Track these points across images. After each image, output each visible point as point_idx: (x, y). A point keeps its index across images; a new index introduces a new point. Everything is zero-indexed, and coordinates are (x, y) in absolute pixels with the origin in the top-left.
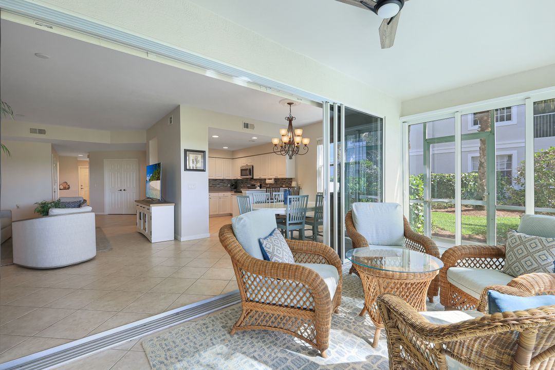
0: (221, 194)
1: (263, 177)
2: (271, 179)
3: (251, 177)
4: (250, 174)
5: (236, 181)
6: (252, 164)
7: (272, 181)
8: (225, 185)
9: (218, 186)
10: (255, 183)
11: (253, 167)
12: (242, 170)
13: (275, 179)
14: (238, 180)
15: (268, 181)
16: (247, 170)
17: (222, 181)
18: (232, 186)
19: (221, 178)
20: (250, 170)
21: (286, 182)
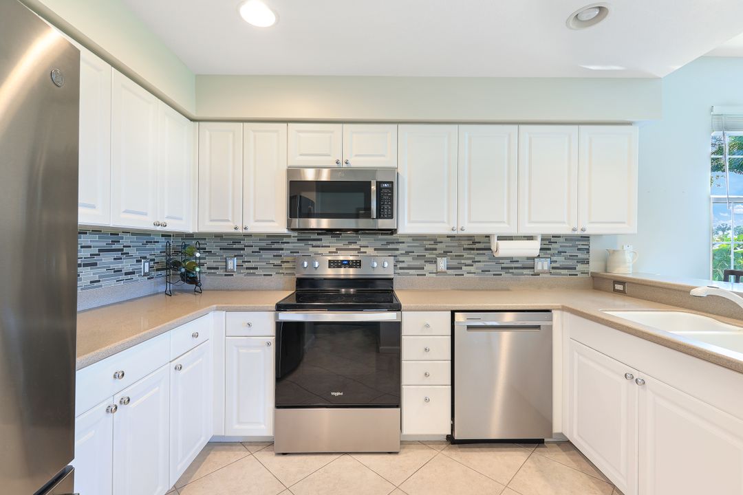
1: (472, 229)
15: (505, 249)
21: (552, 252)
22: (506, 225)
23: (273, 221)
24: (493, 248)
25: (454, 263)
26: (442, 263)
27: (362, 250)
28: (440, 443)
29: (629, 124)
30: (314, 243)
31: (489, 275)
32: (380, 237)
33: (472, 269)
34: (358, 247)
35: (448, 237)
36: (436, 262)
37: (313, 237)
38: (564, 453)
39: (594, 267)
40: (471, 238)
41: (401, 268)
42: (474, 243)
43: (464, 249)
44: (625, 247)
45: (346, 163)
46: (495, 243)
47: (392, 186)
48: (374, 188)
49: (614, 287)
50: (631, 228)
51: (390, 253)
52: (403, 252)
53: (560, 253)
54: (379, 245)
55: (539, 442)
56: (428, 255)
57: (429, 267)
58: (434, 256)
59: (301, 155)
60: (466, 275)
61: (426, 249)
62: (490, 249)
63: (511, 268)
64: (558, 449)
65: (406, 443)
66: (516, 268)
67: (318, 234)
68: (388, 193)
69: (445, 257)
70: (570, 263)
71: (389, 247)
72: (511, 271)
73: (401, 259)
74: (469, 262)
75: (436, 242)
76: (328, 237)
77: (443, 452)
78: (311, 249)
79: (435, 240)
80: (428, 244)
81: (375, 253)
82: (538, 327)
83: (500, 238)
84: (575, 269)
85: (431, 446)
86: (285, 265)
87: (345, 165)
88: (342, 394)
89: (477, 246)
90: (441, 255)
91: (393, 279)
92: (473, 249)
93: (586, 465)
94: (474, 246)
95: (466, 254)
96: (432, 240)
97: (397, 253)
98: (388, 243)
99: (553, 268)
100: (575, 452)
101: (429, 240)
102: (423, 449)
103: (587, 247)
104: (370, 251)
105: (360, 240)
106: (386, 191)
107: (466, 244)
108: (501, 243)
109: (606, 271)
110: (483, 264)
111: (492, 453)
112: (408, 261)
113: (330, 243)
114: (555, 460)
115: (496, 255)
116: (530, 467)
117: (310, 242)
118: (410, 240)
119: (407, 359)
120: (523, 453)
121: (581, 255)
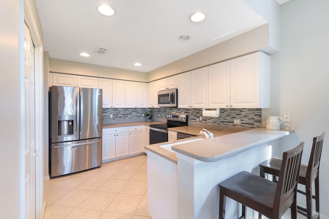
0: (132, 128)
1: (195, 106)
2: (215, 109)
3: (175, 105)
4: (173, 101)
5: (152, 110)
6: (175, 87)
7: (215, 114)
8: (139, 115)
9: (130, 116)
10: (178, 114)
11: (177, 90)
12: (160, 96)
13: (222, 110)
14: (153, 109)
15: (205, 113)
16: (167, 95)
17: (135, 110)
18: (147, 115)
19: (134, 107)
20: (172, 95)
21: (241, 116)
22: (205, 105)
25: (205, 118)
26: (201, 119)
30: (172, 110)
33: (210, 121)
36: (199, 118)
39: (264, 124)
50: (255, 105)
53: (245, 116)
56: (197, 115)
57: (197, 119)
58: (199, 115)
60: (208, 123)
61: (197, 113)
63: (224, 122)
66: (226, 122)
70: (251, 122)
72: (224, 123)
84: (253, 124)
87: (167, 89)
90: (201, 115)
99: (242, 123)
101: (197, 110)
103: (260, 114)
112: (192, 117)
113: (175, 110)
121: (256, 118)
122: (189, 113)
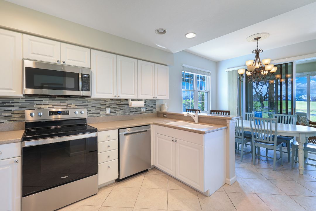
1: (122, 97)
15: (134, 104)
22: (134, 95)
23: (11, 89)
24: (129, 104)
25: (113, 110)
26: (108, 111)
27: (69, 105)
28: (113, 183)
29: (166, 65)
30: (38, 102)
31: (126, 115)
32: (79, 99)
33: (120, 112)
34: (66, 104)
35: (110, 100)
36: (105, 110)
37: (36, 99)
38: (154, 171)
39: (157, 110)
40: (120, 100)
41: (89, 114)
42: (121, 102)
43: (117, 105)
44: (165, 103)
45: (63, 62)
46: (130, 102)
47: (89, 76)
48: (80, 76)
49: (163, 116)
50: (167, 97)
51: (84, 107)
52: (91, 106)
54: (78, 103)
55: (146, 171)
56: (102, 107)
57: (102, 112)
58: (105, 108)
59: (32, 53)
60: (118, 115)
61: (101, 105)
62: (128, 104)
64: (152, 171)
65: (100, 188)
66: (135, 111)
67: (40, 97)
68: (87, 79)
69: (109, 108)
70: (151, 109)
71: (83, 104)
72: (133, 112)
73: (89, 109)
74: (119, 110)
75: (106, 102)
76: (48, 99)
77: (115, 186)
78: (35, 106)
79: (105, 101)
80: (102, 103)
81: (76, 107)
82: (146, 131)
83: (132, 100)
85: (110, 186)
86: (14, 116)
87: (62, 63)
88: (68, 176)
89: (122, 103)
90: (107, 107)
91: (86, 119)
92: (120, 105)
93: (160, 172)
94: (121, 103)
95: (117, 107)
96: (104, 101)
97: (87, 107)
98: (83, 102)
99: (146, 111)
100: (157, 170)
101: (102, 101)
102: (107, 188)
103: (155, 103)
104: (73, 106)
105: (67, 101)
106: (86, 78)
107: (118, 102)
108: (132, 102)
109: (160, 111)
110: (124, 110)
111: (133, 180)
112: (93, 110)
113: (48, 102)
114: (152, 174)
115: (130, 107)
116: (146, 179)
117: (34, 102)
118: (94, 101)
119: (101, 152)
120: (143, 176)
121: (154, 106)
122: (88, 105)
